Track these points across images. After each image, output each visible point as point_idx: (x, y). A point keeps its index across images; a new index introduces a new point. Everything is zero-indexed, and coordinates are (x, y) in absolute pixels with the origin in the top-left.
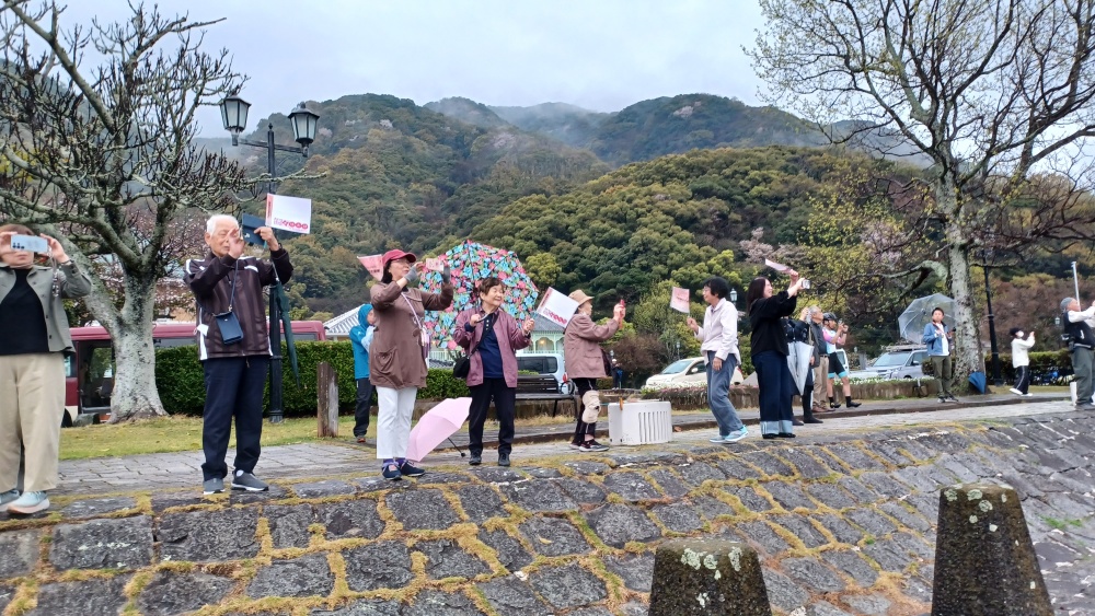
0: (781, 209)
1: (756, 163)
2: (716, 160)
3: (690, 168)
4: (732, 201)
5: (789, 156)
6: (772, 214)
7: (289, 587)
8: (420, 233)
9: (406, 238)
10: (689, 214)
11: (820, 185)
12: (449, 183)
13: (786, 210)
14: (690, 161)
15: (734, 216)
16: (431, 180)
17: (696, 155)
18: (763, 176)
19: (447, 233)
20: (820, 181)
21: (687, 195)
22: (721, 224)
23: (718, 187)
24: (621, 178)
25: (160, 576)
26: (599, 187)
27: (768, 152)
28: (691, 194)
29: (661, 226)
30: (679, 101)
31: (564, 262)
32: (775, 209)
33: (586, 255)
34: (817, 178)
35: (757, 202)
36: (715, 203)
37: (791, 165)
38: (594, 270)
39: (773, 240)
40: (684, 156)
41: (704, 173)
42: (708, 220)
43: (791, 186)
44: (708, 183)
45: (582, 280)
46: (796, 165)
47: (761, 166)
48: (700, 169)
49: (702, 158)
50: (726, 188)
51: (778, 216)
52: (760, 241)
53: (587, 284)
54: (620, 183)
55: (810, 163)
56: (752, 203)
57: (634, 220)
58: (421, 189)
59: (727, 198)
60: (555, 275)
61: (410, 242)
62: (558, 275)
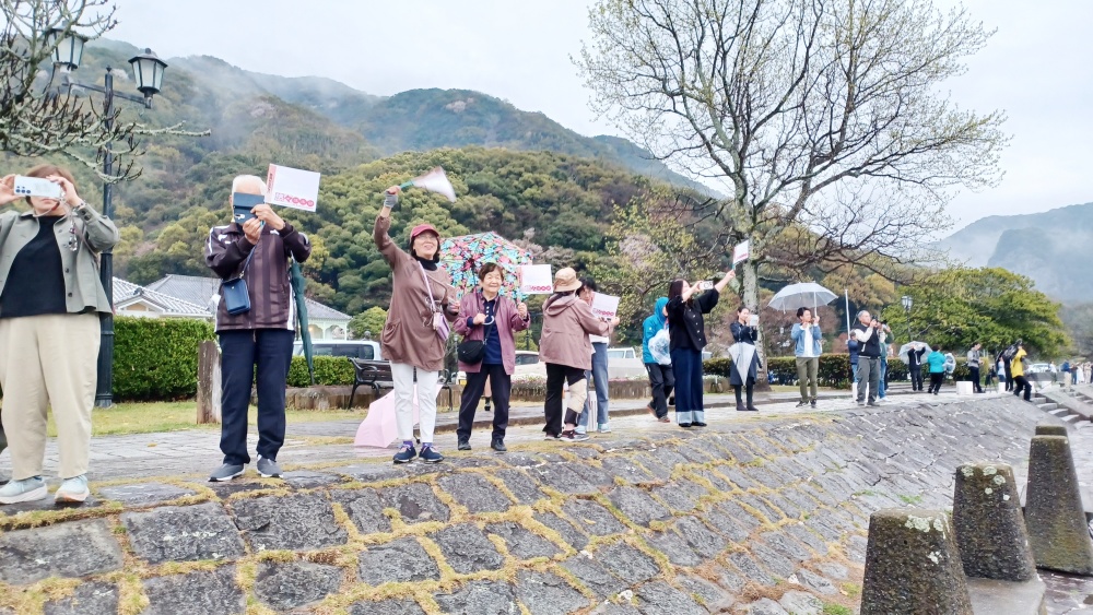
0: (550, 212)
1: (529, 166)
2: (491, 158)
3: (467, 164)
4: (506, 200)
5: (559, 162)
6: (542, 216)
7: (400, 573)
8: (159, 201)
9: (142, 205)
10: (465, 208)
11: (586, 193)
12: (195, 149)
13: (555, 213)
14: (467, 156)
15: (508, 215)
16: (174, 143)
17: (472, 150)
18: (536, 179)
19: (192, 204)
20: (586, 190)
21: (464, 190)
22: (496, 221)
23: (494, 185)
24: (395, 166)
25: (264, 566)
26: (373, 172)
27: (541, 157)
28: (467, 189)
29: (437, 218)
30: (451, 95)
31: (333, 246)
32: (545, 212)
33: (357, 241)
34: (584, 186)
35: (529, 204)
36: (491, 201)
37: (561, 171)
38: (365, 257)
39: (543, 241)
40: (460, 150)
41: (480, 170)
42: (484, 217)
43: (561, 192)
44: (484, 180)
45: (352, 267)
46: (565, 172)
47: (534, 169)
48: (477, 165)
49: (478, 155)
50: (502, 187)
51: (547, 219)
52: (531, 241)
53: (356, 271)
54: (395, 170)
55: (578, 173)
56: (524, 204)
57: (409, 210)
58: (160, 152)
59: (502, 196)
60: (322, 259)
61: (146, 210)
62: (325, 260)
